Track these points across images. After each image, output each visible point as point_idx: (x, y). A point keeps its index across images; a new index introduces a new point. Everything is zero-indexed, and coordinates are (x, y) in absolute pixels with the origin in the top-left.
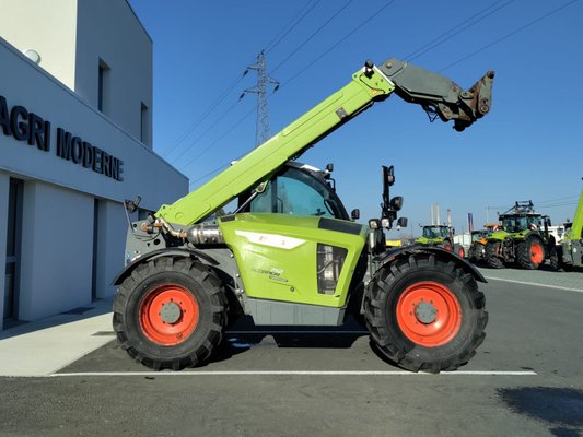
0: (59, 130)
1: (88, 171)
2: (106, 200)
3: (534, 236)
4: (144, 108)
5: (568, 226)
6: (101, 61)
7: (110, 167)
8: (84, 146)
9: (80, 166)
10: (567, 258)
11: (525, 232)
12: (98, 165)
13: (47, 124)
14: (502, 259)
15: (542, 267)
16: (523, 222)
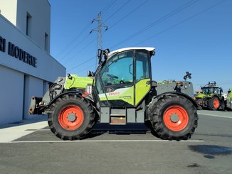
0: (9, 43)
1: (22, 62)
2: (29, 75)
3: (215, 96)
4: (46, 35)
5: (229, 92)
6: (28, 13)
7: (31, 61)
8: (20, 51)
9: (18, 59)
10: (228, 105)
11: (212, 95)
12: (26, 60)
13: (4, 40)
14: (202, 106)
15: (218, 109)
16: (211, 90)
